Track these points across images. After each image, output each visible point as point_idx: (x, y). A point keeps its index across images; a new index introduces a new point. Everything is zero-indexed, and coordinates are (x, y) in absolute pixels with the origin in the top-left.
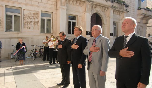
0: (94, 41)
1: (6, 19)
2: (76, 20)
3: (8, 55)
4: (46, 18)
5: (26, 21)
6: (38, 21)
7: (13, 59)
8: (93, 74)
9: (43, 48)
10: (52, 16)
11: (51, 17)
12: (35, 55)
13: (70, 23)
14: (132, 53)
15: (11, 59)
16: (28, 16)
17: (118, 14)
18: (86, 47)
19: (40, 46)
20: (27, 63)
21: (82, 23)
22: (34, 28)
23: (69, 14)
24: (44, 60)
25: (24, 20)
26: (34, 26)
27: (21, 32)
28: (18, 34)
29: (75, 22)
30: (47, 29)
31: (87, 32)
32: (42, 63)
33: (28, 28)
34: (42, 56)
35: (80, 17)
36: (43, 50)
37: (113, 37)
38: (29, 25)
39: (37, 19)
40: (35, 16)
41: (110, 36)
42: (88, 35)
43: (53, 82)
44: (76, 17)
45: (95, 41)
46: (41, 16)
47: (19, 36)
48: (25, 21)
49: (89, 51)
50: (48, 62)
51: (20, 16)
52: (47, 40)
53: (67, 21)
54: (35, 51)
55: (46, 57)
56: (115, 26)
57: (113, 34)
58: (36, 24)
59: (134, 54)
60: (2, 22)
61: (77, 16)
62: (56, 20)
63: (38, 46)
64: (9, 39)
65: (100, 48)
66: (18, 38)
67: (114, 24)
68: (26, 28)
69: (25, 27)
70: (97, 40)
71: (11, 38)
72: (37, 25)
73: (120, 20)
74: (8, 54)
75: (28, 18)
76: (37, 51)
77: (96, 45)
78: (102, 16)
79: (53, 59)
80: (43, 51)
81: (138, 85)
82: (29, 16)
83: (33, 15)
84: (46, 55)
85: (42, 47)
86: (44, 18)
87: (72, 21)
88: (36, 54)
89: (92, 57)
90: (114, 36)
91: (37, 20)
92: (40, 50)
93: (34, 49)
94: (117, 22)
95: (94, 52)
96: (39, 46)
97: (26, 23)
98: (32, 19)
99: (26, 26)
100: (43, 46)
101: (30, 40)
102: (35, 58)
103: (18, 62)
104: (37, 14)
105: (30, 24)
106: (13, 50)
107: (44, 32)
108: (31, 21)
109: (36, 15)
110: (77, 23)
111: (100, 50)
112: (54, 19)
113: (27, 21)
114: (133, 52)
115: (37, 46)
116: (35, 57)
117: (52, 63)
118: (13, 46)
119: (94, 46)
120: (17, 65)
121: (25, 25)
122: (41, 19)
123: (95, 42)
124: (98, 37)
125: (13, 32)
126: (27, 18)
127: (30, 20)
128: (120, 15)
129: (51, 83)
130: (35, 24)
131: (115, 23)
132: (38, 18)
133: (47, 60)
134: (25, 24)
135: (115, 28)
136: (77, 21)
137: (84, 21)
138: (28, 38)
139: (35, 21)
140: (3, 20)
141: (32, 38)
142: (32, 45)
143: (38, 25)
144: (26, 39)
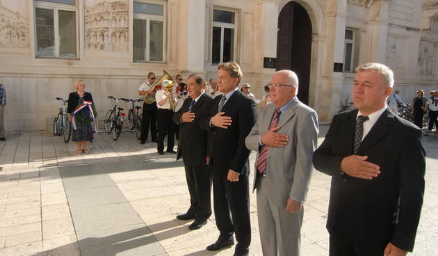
0: (275, 116)
1: (38, 22)
2: (234, 23)
3: (47, 125)
4: (148, 18)
5: (91, 27)
6: (127, 27)
7: (59, 135)
8: (268, 203)
9: (141, 104)
10: (165, 10)
11: (162, 15)
12: (118, 127)
13: (216, 32)
14: (375, 169)
15: (55, 135)
16: (96, 11)
17: (363, 4)
18: (254, 129)
19: (132, 100)
20: (96, 147)
21: (253, 30)
22: (113, 49)
23: (214, 6)
24: (143, 140)
25: (85, 23)
26: (116, 41)
27: (79, 59)
28: (72, 64)
29: (234, 30)
30: (152, 44)
31: (266, 60)
32: (137, 150)
33: (99, 46)
34: (138, 127)
35: (246, 13)
36: (141, 111)
37: (341, 73)
38: (99, 39)
39: (122, 20)
40: (118, 12)
41: (335, 71)
42: (268, 67)
43: (167, 209)
44: (234, 13)
45: (278, 117)
46: (134, 12)
47: (73, 71)
48: (88, 27)
49: (260, 143)
50: (153, 147)
51: (75, 12)
52: (151, 84)
53: (210, 27)
54: (119, 115)
55: (150, 130)
56: (349, 41)
57: (341, 64)
58: (119, 37)
59: (379, 172)
60: (26, 31)
61: (239, 10)
62: (178, 23)
63: (125, 100)
64: (47, 80)
65: (291, 138)
66: (72, 76)
67: (349, 33)
68: (93, 48)
69: (89, 45)
70: (283, 113)
71: (53, 76)
72: (122, 38)
73: (366, 23)
74: (47, 121)
75: (98, 18)
76: (124, 115)
77: (280, 128)
78: (311, 10)
79: (167, 136)
80: (139, 114)
81: (387, 250)
82: (101, 11)
83: (110, 10)
84: (148, 124)
85: (137, 104)
86: (141, 17)
87: (223, 26)
88: (122, 122)
89: (266, 159)
90: (346, 70)
91: (123, 24)
92: (131, 111)
93: (115, 109)
94: (357, 29)
95: (274, 147)
96: (128, 100)
97: (92, 34)
98: (108, 20)
99: (93, 40)
100: (139, 101)
101: (104, 82)
102: (118, 134)
103: (74, 146)
104: (123, 5)
105: (103, 36)
106: (59, 111)
107: (144, 59)
108: (106, 26)
109: (120, 10)
110: (239, 31)
111: (290, 143)
112: (171, 20)
113: (94, 25)
114: (378, 168)
115: (123, 99)
116: (117, 131)
117: (165, 149)
118: (58, 99)
119: (274, 129)
120: (70, 155)
121: (90, 39)
122: (134, 20)
123: (276, 120)
124: (287, 105)
125: (57, 58)
126: (94, 17)
127: (102, 25)
128: (369, 6)
129: (161, 211)
130: (118, 35)
131: (352, 31)
132: (126, 18)
133: (151, 140)
134: (88, 35)
135: (349, 46)
136: (239, 25)
137: (258, 27)
138: (98, 77)
139: (118, 26)
140: (28, 24)
141: (109, 77)
142: (111, 97)
143: (127, 39)
144: (93, 80)
